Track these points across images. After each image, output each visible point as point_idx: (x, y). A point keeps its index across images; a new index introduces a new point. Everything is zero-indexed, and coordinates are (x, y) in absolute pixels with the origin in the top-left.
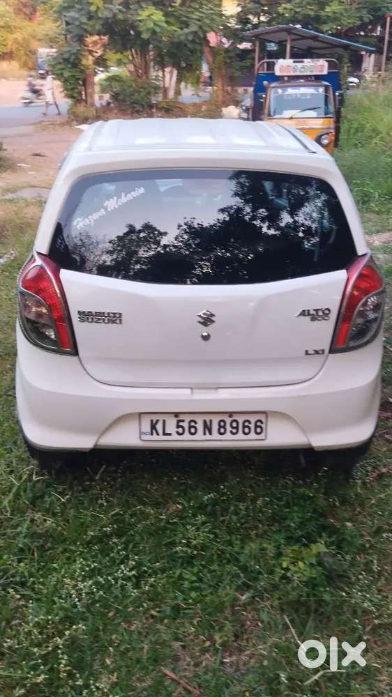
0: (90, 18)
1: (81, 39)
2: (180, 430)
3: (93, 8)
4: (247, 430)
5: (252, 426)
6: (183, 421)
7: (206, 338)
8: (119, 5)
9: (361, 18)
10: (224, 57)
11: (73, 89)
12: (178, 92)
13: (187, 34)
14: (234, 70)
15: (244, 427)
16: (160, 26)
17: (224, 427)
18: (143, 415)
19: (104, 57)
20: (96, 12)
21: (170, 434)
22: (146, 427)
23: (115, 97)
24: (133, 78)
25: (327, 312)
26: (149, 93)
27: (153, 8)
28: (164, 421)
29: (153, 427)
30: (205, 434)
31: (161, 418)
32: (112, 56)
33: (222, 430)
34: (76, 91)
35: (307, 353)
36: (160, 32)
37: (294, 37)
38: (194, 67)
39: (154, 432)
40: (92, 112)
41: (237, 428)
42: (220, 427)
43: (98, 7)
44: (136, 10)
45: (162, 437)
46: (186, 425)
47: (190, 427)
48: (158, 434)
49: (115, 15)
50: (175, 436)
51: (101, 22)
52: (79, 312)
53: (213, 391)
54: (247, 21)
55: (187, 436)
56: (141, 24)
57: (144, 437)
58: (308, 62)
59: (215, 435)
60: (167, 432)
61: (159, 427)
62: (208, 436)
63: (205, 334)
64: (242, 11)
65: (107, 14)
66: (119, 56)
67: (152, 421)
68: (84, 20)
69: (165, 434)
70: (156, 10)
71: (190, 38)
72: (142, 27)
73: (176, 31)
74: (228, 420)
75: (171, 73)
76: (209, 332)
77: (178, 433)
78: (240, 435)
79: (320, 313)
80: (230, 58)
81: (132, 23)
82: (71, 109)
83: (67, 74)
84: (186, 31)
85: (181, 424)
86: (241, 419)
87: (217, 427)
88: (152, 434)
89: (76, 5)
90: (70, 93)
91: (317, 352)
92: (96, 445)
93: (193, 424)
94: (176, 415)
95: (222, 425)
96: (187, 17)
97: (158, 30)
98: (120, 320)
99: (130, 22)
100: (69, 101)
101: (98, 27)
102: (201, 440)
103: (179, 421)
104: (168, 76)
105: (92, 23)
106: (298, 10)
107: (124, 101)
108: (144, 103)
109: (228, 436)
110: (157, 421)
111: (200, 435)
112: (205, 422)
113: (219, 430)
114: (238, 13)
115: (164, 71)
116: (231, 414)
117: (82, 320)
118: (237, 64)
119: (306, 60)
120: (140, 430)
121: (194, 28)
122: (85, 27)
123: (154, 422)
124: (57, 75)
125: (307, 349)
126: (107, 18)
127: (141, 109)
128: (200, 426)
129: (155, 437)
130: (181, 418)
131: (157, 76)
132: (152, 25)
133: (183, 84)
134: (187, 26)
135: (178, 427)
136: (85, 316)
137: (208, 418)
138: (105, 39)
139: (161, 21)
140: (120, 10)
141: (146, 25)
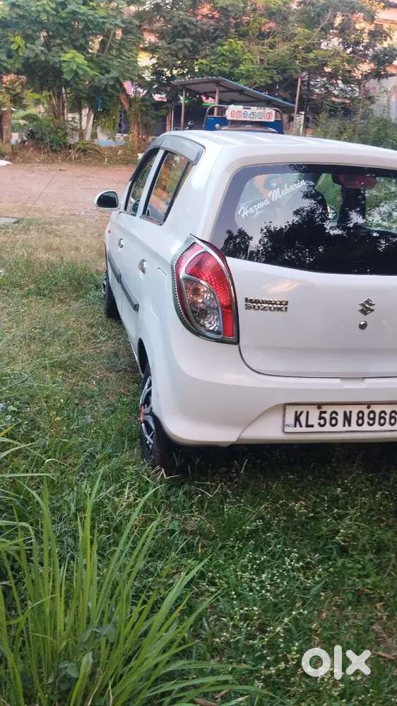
0: (9, 57)
2: (322, 422)
3: (14, 47)
4: (382, 421)
5: (387, 417)
6: (325, 412)
7: (363, 327)
8: (41, 46)
9: (271, 78)
10: (140, 105)
12: (94, 136)
13: (108, 80)
14: (150, 119)
15: (381, 418)
16: (82, 69)
17: (362, 418)
18: (287, 407)
19: (21, 96)
20: (17, 50)
21: (312, 426)
22: (290, 418)
23: (32, 135)
24: (50, 118)
26: (66, 134)
27: (75, 51)
28: (308, 413)
29: (297, 419)
30: (344, 426)
31: (305, 409)
32: (29, 96)
33: (360, 422)
36: (83, 75)
37: (222, 89)
38: (111, 112)
39: (298, 423)
40: (8, 148)
41: (374, 419)
42: (359, 418)
43: (19, 47)
44: (58, 52)
45: (304, 429)
46: (327, 416)
47: (332, 419)
48: (301, 426)
49: (37, 55)
50: (317, 428)
51: (21, 61)
52: (246, 300)
53: (359, 381)
54: (161, 73)
55: (328, 428)
56: (64, 65)
57: (287, 429)
58: (254, 109)
59: (354, 427)
60: (310, 423)
61: (303, 419)
62: (347, 428)
63: (362, 323)
64: (157, 63)
65: (27, 53)
66: (37, 96)
67: (296, 412)
68: (4, 58)
69: (308, 426)
70: (78, 53)
72: (65, 68)
73: (96, 75)
74: (366, 411)
75: (88, 116)
76: (367, 321)
77: (321, 425)
78: (376, 427)
80: (145, 106)
84: (107, 76)
85: (323, 415)
86: (377, 409)
87: (356, 418)
88: (295, 426)
92: (238, 439)
93: (334, 415)
94: (319, 405)
95: (360, 416)
96: (107, 63)
97: (81, 72)
98: (286, 308)
99: (51, 64)
101: (18, 66)
102: (340, 432)
103: (321, 413)
104: (85, 119)
105: (11, 61)
106: (213, 66)
107: (42, 139)
108: (61, 143)
109: (365, 427)
110: (302, 413)
111: (339, 427)
112: (345, 413)
113: (357, 422)
114: (153, 65)
115: (81, 115)
116: (369, 405)
117: (248, 308)
118: (152, 112)
119: (252, 108)
120: (284, 422)
121: (114, 74)
122: (5, 65)
123: (298, 413)
126: (29, 58)
127: (59, 149)
128: (340, 418)
129: (298, 429)
130: (324, 408)
131: (74, 118)
132: (75, 67)
133: (99, 129)
134: (108, 72)
135: (321, 418)
136: (252, 304)
137: (348, 409)
138: (23, 78)
139: (83, 65)
140: (42, 51)
141: (69, 66)
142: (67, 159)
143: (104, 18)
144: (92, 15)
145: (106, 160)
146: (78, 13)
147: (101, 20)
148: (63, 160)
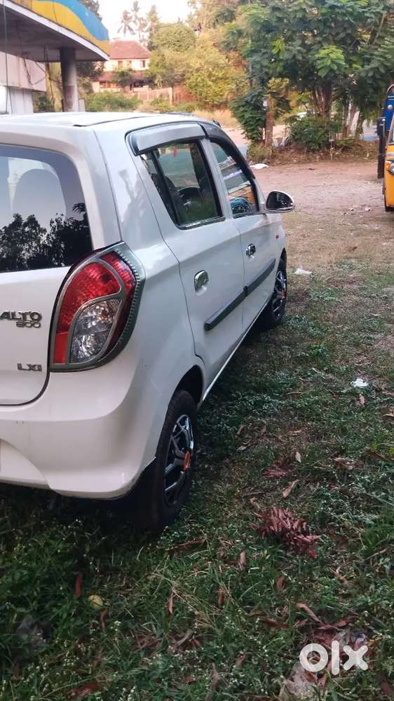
1: (263, 82)
3: (275, 51)
8: (300, 46)
11: (253, 130)
13: (367, 71)
16: (337, 64)
19: (287, 99)
20: (278, 54)
25: (36, 317)
26: (327, 132)
27: (334, 46)
32: (294, 97)
34: (255, 132)
35: (20, 367)
36: (337, 70)
40: (269, 151)
43: (280, 50)
44: (316, 50)
49: (294, 56)
51: (281, 64)
56: (318, 62)
65: (287, 56)
66: (298, 96)
68: (265, 63)
70: (337, 48)
71: (370, 74)
72: (319, 64)
75: (353, 111)
79: (28, 318)
81: (312, 63)
82: (250, 149)
83: (247, 115)
84: (367, 67)
89: (262, 50)
90: (250, 134)
91: (32, 368)
96: (370, 54)
97: (335, 67)
100: (249, 142)
101: (279, 69)
105: (274, 65)
107: (301, 140)
108: (321, 142)
121: (375, 64)
122: (268, 70)
124: (240, 117)
125: (19, 362)
126: (287, 60)
127: (317, 148)
132: (329, 63)
133: (365, 122)
134: (369, 62)
138: (287, 81)
139: (339, 59)
140: (299, 51)
141: (323, 63)
142: (325, 157)
143: (365, 8)
144: (351, 7)
145: (368, 155)
146: (337, 7)
147: (361, 10)
148: (321, 159)
